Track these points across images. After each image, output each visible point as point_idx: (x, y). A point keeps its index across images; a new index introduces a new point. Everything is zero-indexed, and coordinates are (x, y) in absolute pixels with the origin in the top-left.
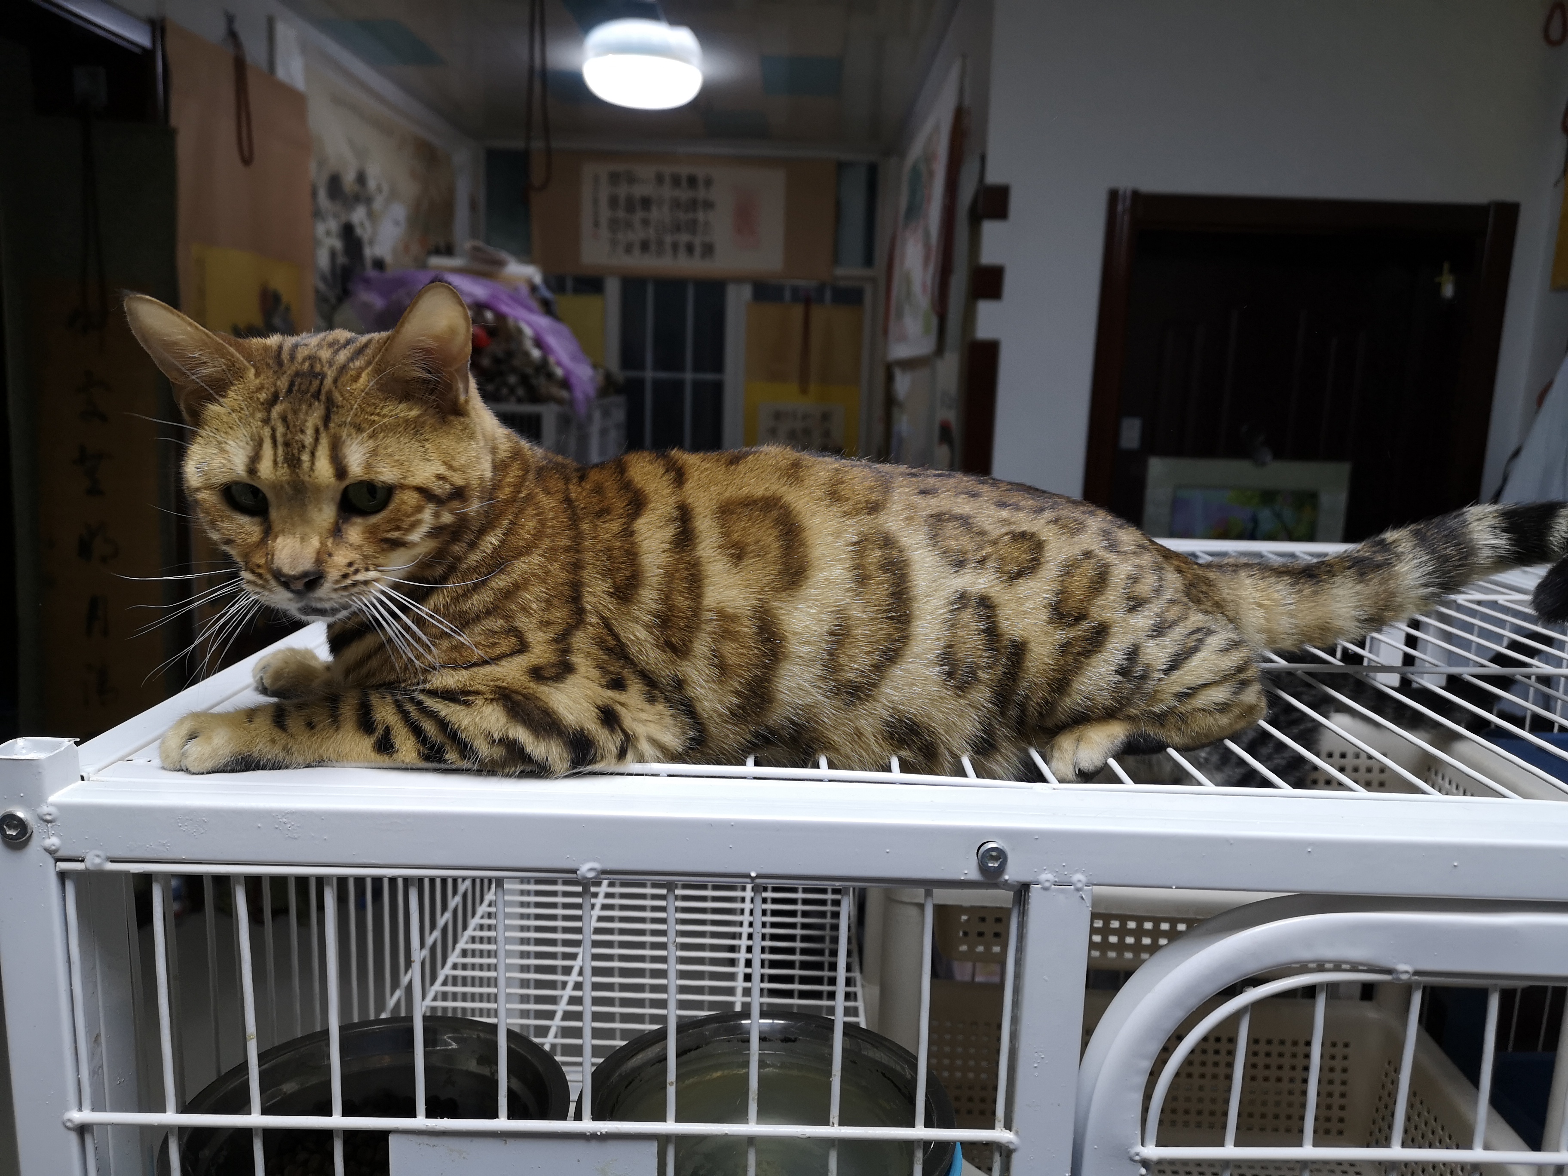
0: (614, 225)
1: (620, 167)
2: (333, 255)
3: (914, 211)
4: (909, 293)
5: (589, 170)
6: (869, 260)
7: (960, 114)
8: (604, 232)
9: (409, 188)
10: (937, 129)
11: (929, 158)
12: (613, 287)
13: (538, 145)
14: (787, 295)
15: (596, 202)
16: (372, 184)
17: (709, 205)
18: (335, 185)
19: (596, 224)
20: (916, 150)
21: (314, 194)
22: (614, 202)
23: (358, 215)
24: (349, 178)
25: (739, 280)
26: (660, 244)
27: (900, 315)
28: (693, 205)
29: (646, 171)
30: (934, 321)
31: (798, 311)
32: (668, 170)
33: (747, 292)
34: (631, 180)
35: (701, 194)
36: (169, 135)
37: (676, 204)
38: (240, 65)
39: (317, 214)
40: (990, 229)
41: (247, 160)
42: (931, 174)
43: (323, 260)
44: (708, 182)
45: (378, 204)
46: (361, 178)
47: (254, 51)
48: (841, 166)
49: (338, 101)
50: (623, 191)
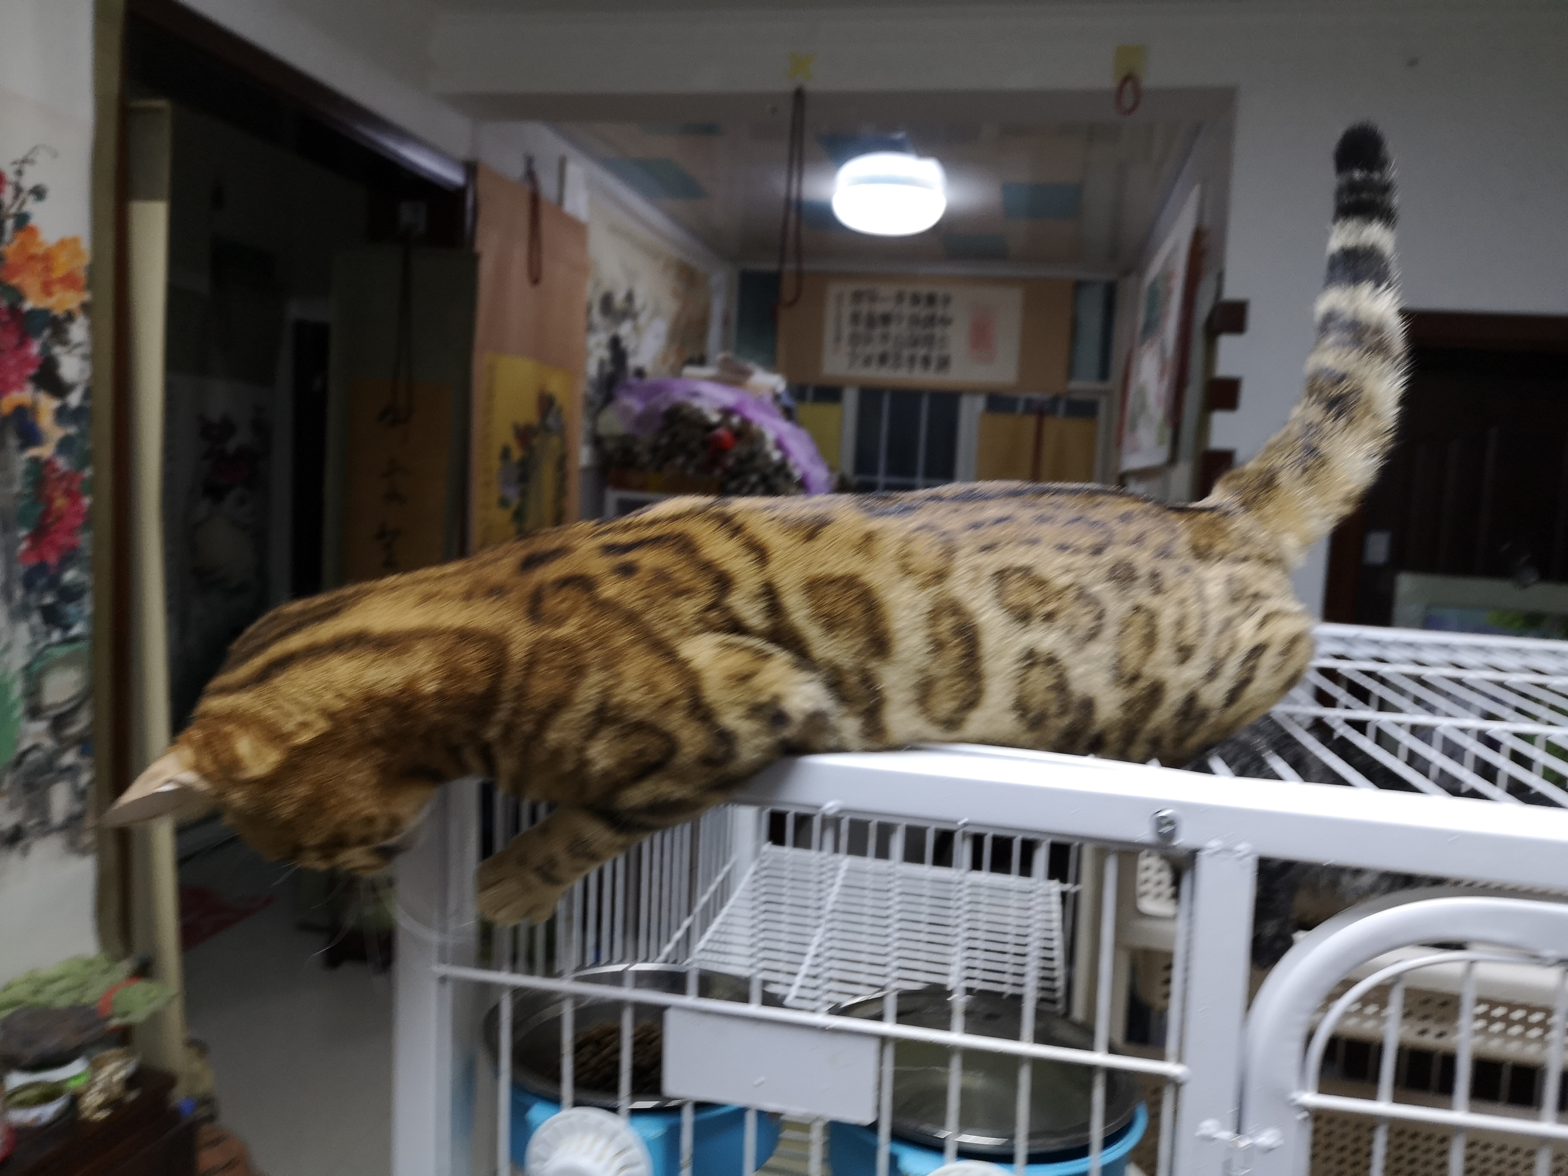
0: (855, 339)
1: (863, 286)
2: (602, 364)
3: (1151, 327)
4: (1143, 406)
5: (834, 289)
6: (1104, 374)
7: (1198, 236)
8: (845, 347)
9: (670, 306)
10: (1175, 250)
11: (1166, 276)
12: (850, 398)
13: (790, 267)
14: (1021, 407)
15: (838, 319)
16: (639, 302)
17: (946, 321)
18: (607, 302)
19: (838, 339)
20: (1155, 269)
21: (589, 310)
22: (855, 318)
23: (625, 329)
24: (619, 298)
25: (974, 391)
26: (898, 357)
27: (1134, 428)
28: (931, 321)
29: (887, 290)
30: (1168, 433)
31: (1030, 422)
32: (909, 289)
33: (980, 403)
34: (873, 298)
35: (939, 311)
36: (473, 260)
37: (914, 321)
38: (535, 200)
39: (590, 328)
40: (1227, 343)
41: (535, 279)
42: (1169, 292)
43: (592, 369)
44: (947, 300)
45: (643, 319)
46: (630, 297)
47: (548, 186)
48: (1079, 286)
49: (614, 230)
50: (865, 308)
